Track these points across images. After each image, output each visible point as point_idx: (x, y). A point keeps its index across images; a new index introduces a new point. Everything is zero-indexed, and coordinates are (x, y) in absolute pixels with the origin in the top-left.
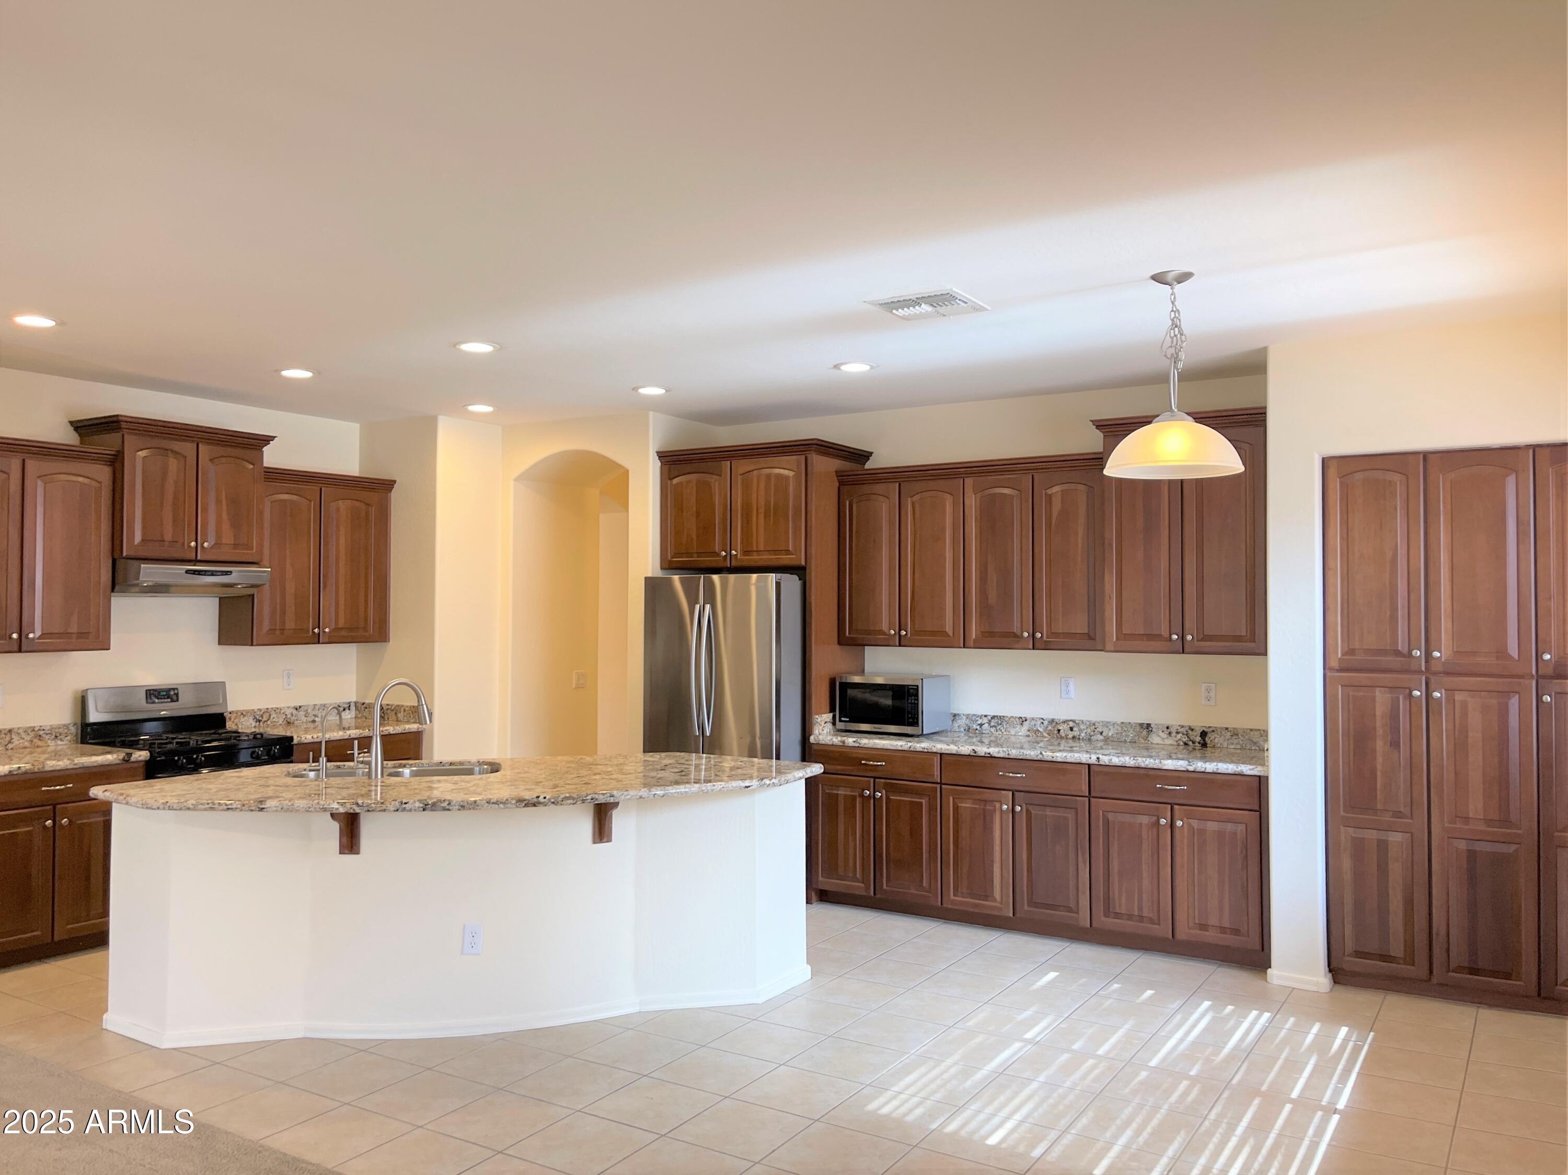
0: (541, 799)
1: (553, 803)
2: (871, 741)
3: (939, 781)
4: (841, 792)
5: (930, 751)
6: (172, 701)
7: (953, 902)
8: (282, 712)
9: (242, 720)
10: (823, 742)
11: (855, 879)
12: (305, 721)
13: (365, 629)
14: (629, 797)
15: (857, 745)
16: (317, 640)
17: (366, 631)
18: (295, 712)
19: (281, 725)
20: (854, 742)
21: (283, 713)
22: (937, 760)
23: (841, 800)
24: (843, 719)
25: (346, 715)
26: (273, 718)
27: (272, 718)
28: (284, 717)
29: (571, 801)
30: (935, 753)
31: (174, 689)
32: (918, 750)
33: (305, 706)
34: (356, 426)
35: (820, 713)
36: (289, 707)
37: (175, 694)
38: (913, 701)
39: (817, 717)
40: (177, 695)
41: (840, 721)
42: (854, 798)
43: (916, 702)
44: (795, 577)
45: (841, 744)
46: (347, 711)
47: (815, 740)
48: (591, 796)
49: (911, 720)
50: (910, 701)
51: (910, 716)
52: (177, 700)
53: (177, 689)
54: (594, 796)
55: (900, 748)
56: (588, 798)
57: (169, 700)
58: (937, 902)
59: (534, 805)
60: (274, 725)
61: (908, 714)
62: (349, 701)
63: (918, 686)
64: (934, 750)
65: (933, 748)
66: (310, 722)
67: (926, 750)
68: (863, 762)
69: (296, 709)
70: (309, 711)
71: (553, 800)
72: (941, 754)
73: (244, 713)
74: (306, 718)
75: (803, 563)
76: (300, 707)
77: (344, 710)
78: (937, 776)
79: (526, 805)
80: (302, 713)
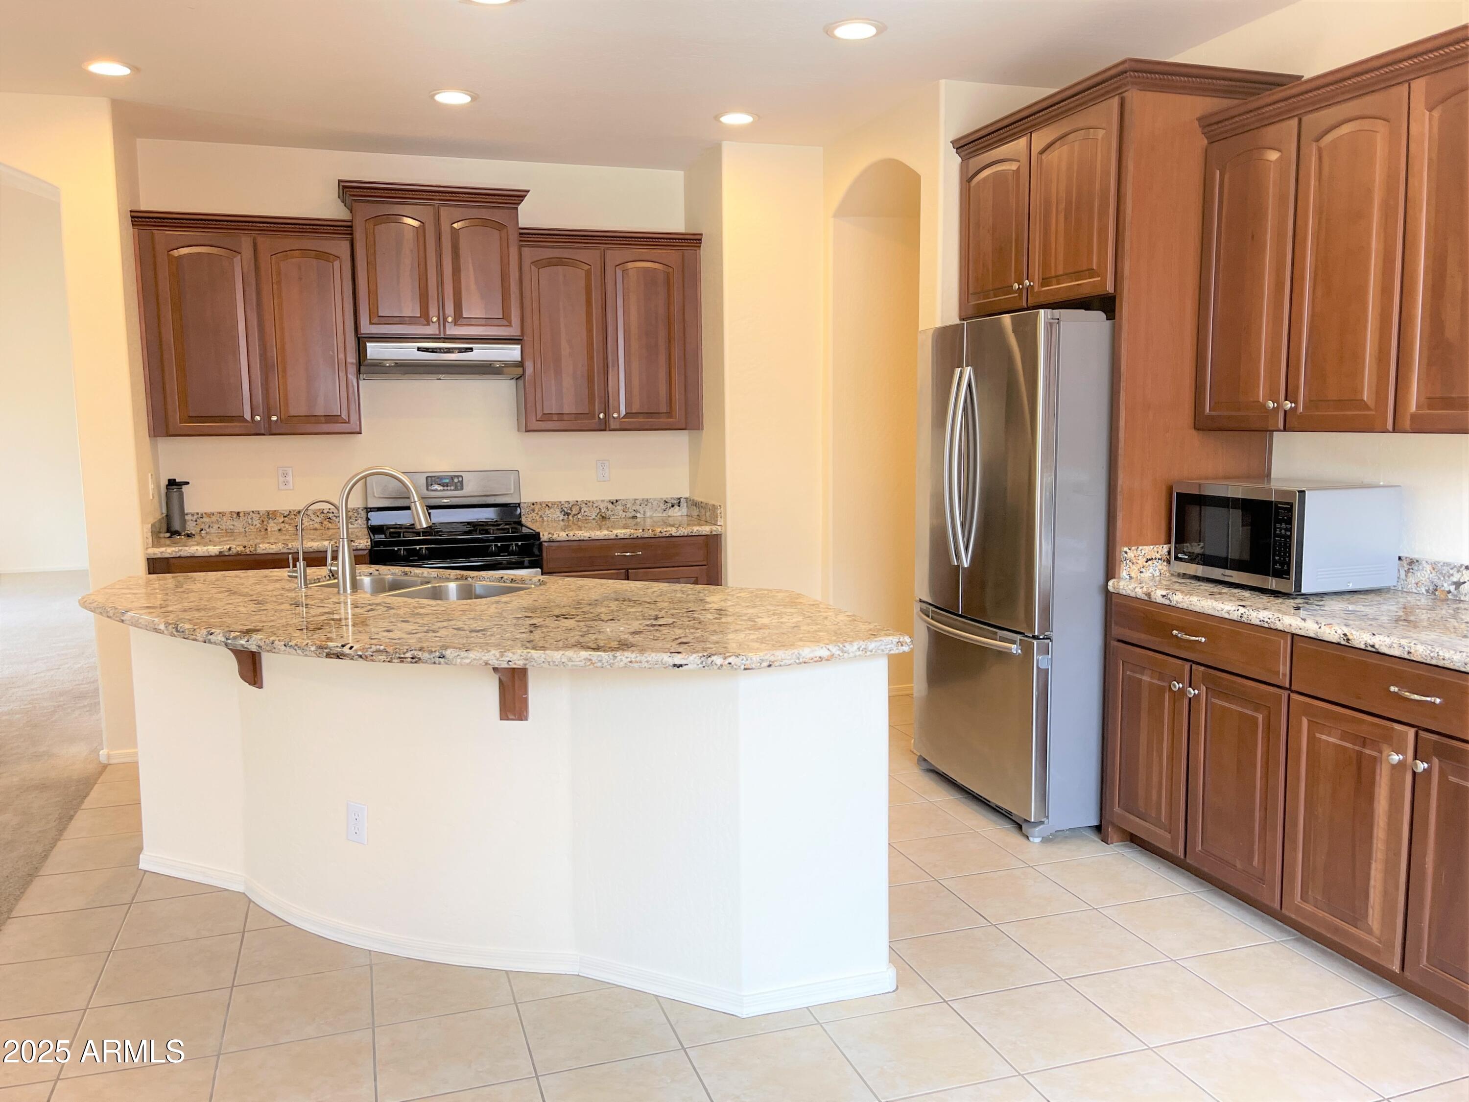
0: (346, 650)
1: (361, 656)
2: (1194, 599)
3: (1287, 686)
4: (1146, 678)
5: (1272, 626)
6: (456, 489)
7: (1298, 909)
8: (595, 505)
9: (548, 512)
10: (1124, 593)
11: (1157, 823)
12: (623, 516)
13: (669, 414)
14: (468, 661)
15: (1167, 602)
16: (604, 427)
17: (671, 417)
18: (610, 506)
19: (594, 519)
20: (1163, 596)
21: (596, 507)
22: (1284, 646)
23: (1145, 694)
25: (676, 513)
26: (585, 512)
27: (582, 511)
28: (598, 511)
29: (383, 657)
30: (1281, 631)
31: (458, 477)
32: (1253, 622)
33: (623, 500)
34: (681, 174)
35: (1136, 542)
36: (603, 501)
37: (459, 481)
38: (1283, 532)
39: (1126, 549)
40: (462, 482)
42: (1161, 690)
43: (1289, 533)
44: (1098, 316)
45: (1146, 598)
46: (676, 507)
47: (1114, 587)
48: (412, 652)
49: (1278, 566)
50: (1278, 532)
51: (1277, 558)
52: (462, 489)
53: (462, 476)
54: (416, 653)
55: (1227, 616)
56: (408, 655)
57: (453, 488)
58: (1273, 900)
59: (338, 657)
60: (586, 520)
61: (1274, 556)
62: (679, 497)
63: (1291, 505)
64: (1279, 626)
65: (1277, 622)
66: (630, 518)
67: (1266, 625)
68: (1175, 632)
69: (612, 503)
70: (628, 506)
71: (360, 653)
72: (1293, 635)
73: (550, 505)
74: (625, 514)
75: (1110, 289)
76: (617, 501)
77: (673, 506)
78: (1284, 675)
79: (328, 655)
80: (620, 507)
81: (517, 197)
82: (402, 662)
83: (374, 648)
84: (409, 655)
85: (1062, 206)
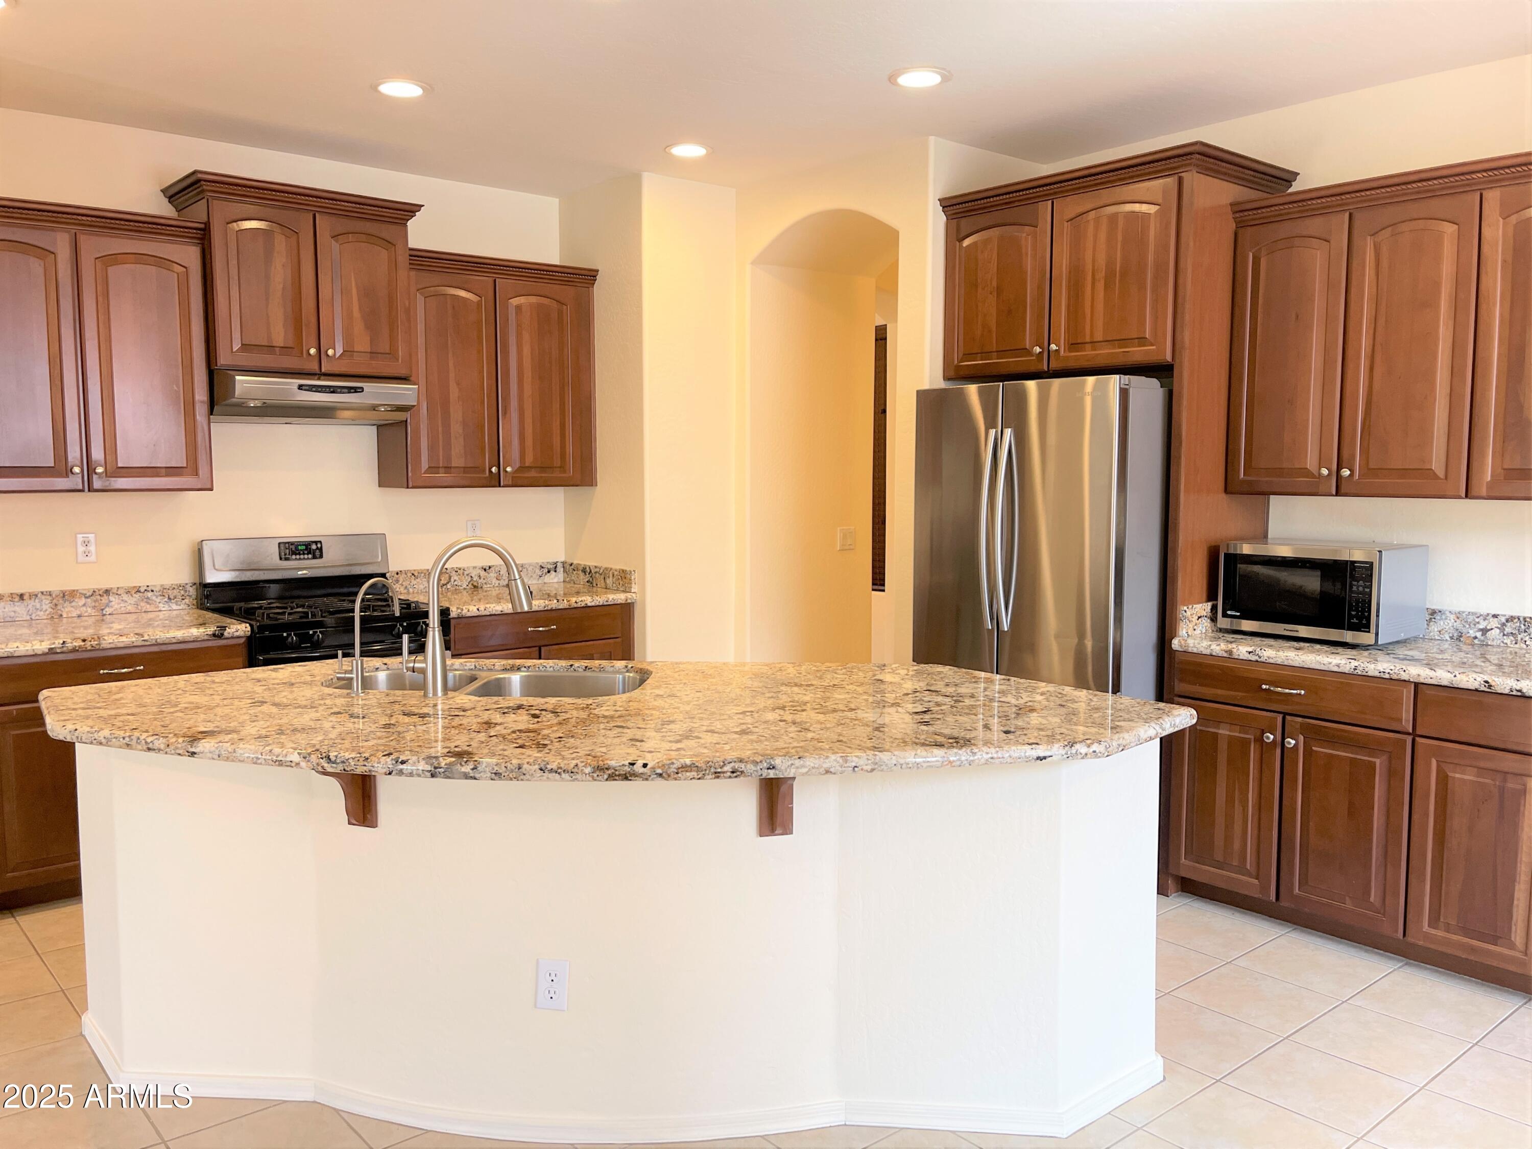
0: (638, 768)
1: (660, 775)
2: (1281, 653)
3: (1411, 731)
4: (1224, 731)
5: (1395, 677)
6: (314, 557)
7: (1427, 936)
8: (466, 573)
9: (414, 582)
10: (1195, 650)
11: (1242, 870)
12: (497, 585)
13: (562, 468)
15: (1254, 658)
16: (495, 482)
17: (565, 472)
18: (483, 573)
19: (465, 589)
20: (1250, 653)
21: (467, 575)
22: (1408, 695)
23: (1223, 746)
24: (1229, 612)
25: (552, 579)
26: (455, 581)
27: (452, 580)
28: (470, 579)
29: (694, 774)
30: (1405, 681)
31: (316, 543)
32: (1370, 674)
33: (497, 566)
34: (553, 201)
35: (1190, 602)
36: (475, 568)
37: (317, 548)
38: (1361, 589)
39: (1185, 608)
40: (321, 550)
41: (1225, 615)
42: (1245, 743)
43: (1367, 590)
44: (1154, 382)
45: (1225, 655)
46: (552, 572)
47: (1181, 646)
48: (733, 764)
49: (1355, 620)
50: (1355, 588)
51: (1353, 613)
52: (321, 556)
53: (320, 542)
54: (737, 765)
55: (1336, 669)
56: (725, 769)
57: (310, 556)
58: (1397, 931)
59: (625, 777)
60: (456, 590)
61: (1350, 610)
62: (555, 561)
63: (1371, 564)
64: (1404, 676)
65: (1402, 673)
66: (503, 586)
67: (1387, 676)
68: (1264, 687)
69: (485, 570)
70: (501, 573)
71: (659, 771)
72: (1417, 685)
73: (416, 574)
74: (498, 582)
75: (1169, 358)
76: (490, 568)
77: (549, 572)
78: (1408, 721)
79: (611, 777)
80: (493, 575)
81: (410, 210)
82: (718, 777)
83: (677, 764)
84: (728, 768)
85: (1101, 275)
